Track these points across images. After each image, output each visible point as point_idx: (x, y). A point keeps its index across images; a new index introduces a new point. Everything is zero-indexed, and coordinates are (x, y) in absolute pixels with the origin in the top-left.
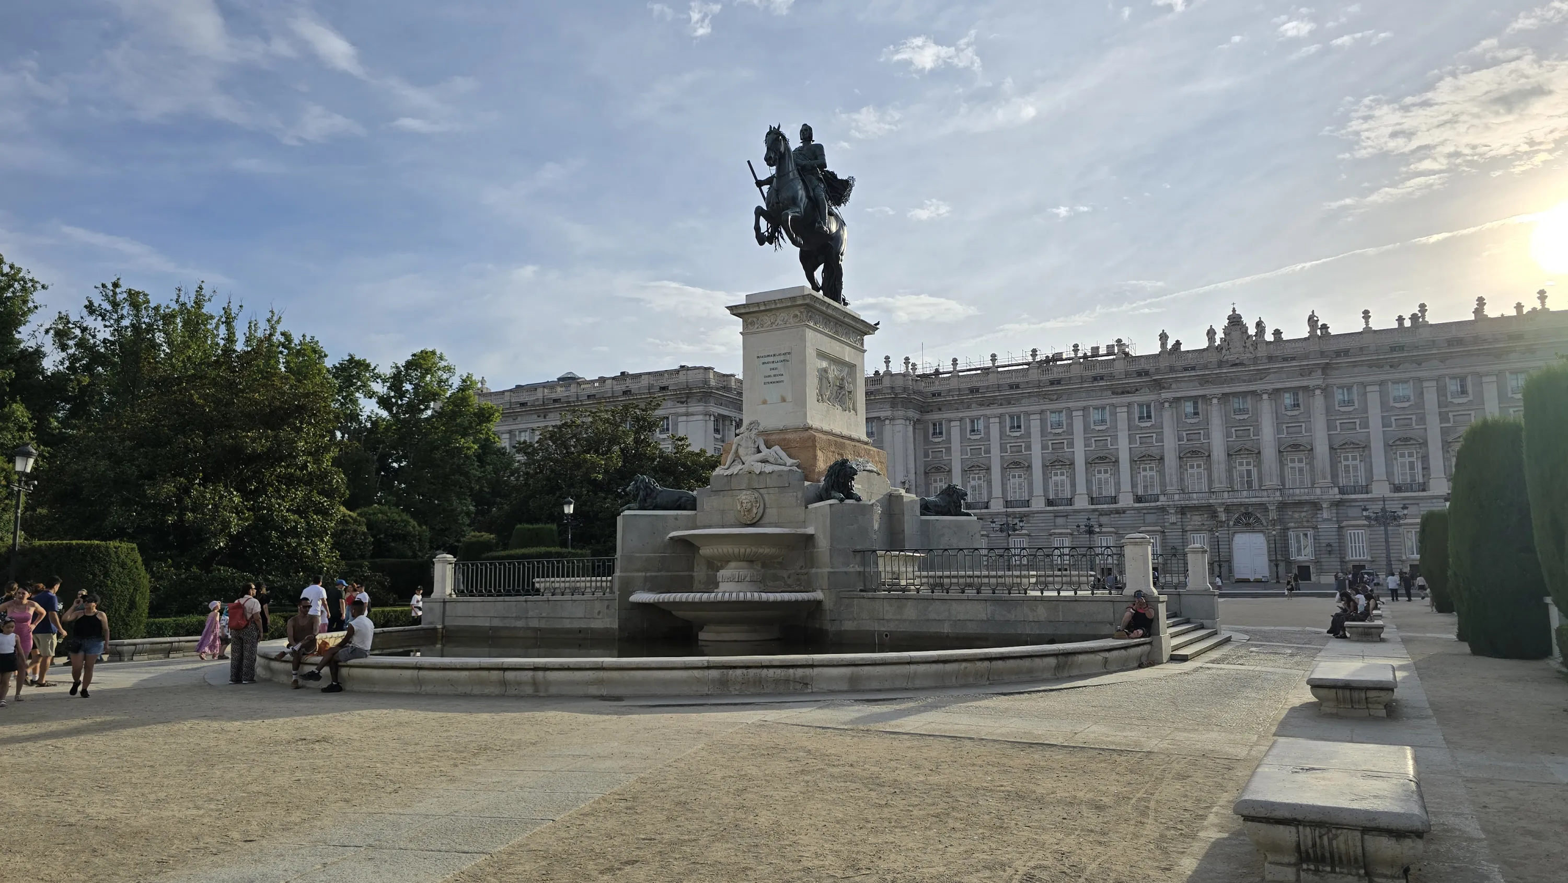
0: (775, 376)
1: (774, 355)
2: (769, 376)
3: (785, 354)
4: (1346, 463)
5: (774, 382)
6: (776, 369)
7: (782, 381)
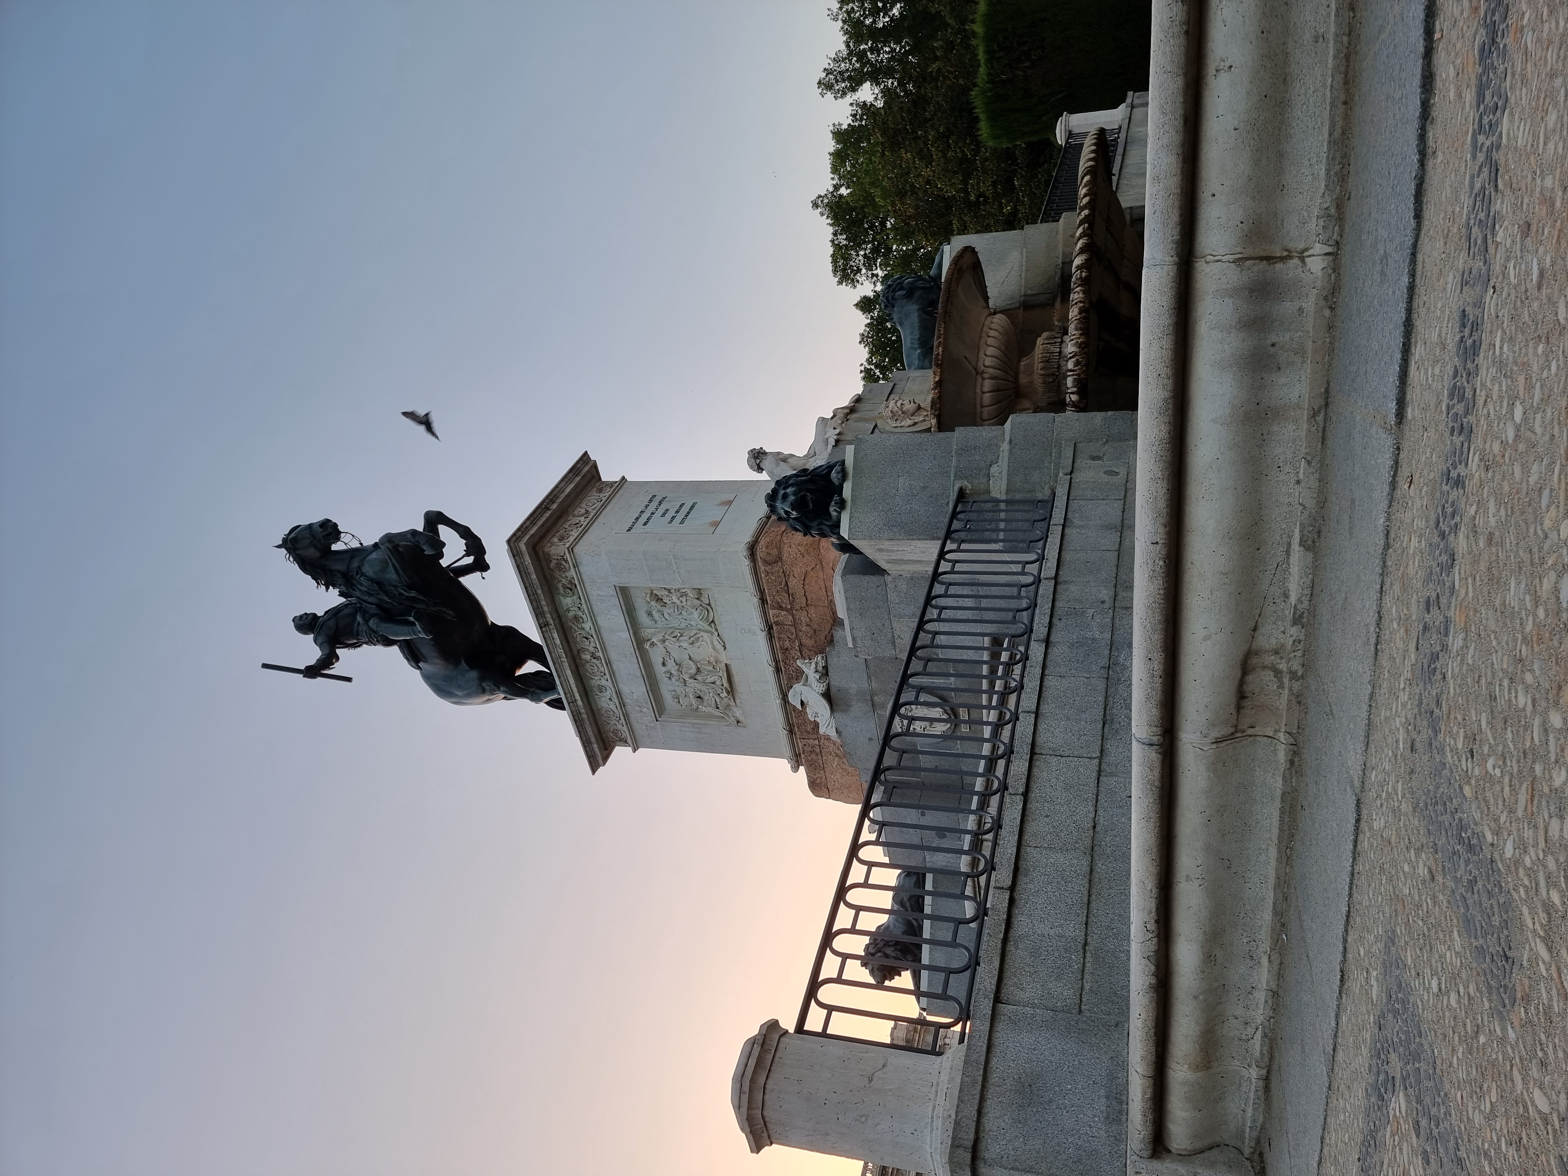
0: (677, 512)
1: (642, 512)
2: (673, 518)
3: (650, 501)
5: (688, 513)
6: (667, 510)
7: (695, 504)
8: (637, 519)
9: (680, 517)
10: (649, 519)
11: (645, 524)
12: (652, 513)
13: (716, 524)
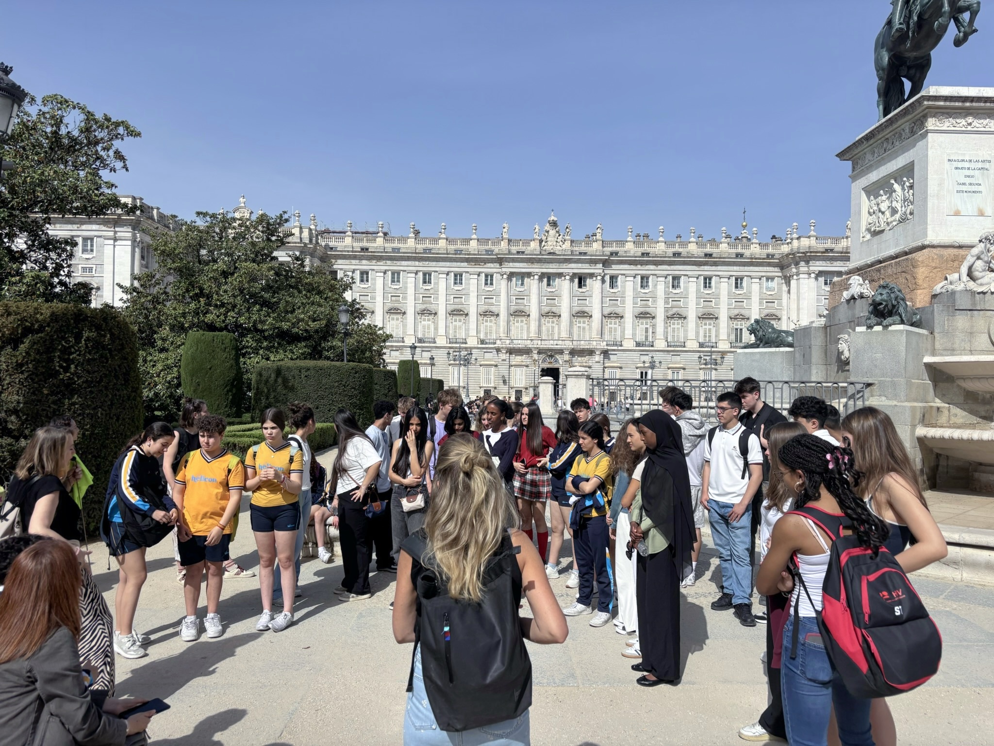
0: (970, 184)
1: (970, 161)
2: (964, 184)
3: (983, 161)
4: (611, 326)
5: (969, 192)
6: (973, 177)
7: (980, 192)
8: (963, 161)
9: (964, 188)
10: (962, 168)
11: (956, 168)
12: (969, 169)
13: (957, 214)
